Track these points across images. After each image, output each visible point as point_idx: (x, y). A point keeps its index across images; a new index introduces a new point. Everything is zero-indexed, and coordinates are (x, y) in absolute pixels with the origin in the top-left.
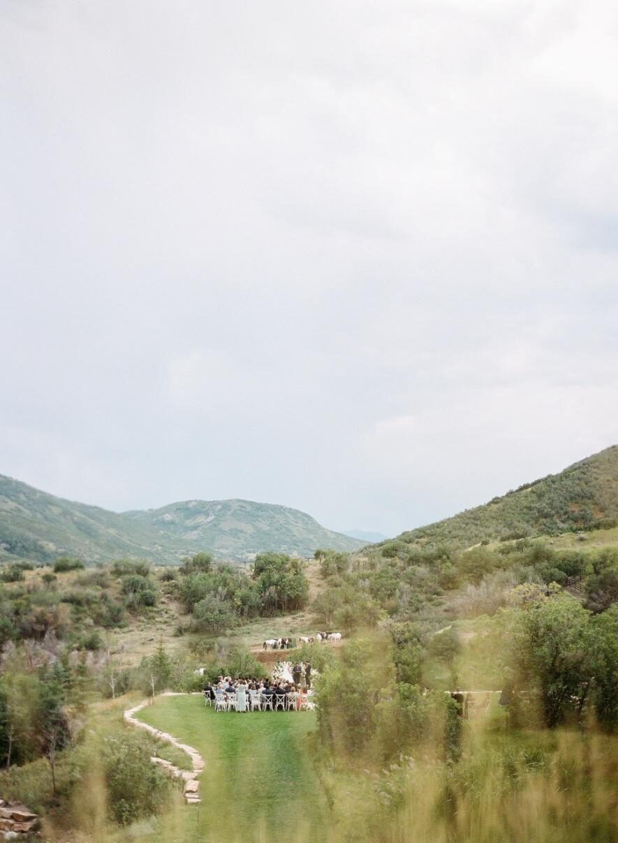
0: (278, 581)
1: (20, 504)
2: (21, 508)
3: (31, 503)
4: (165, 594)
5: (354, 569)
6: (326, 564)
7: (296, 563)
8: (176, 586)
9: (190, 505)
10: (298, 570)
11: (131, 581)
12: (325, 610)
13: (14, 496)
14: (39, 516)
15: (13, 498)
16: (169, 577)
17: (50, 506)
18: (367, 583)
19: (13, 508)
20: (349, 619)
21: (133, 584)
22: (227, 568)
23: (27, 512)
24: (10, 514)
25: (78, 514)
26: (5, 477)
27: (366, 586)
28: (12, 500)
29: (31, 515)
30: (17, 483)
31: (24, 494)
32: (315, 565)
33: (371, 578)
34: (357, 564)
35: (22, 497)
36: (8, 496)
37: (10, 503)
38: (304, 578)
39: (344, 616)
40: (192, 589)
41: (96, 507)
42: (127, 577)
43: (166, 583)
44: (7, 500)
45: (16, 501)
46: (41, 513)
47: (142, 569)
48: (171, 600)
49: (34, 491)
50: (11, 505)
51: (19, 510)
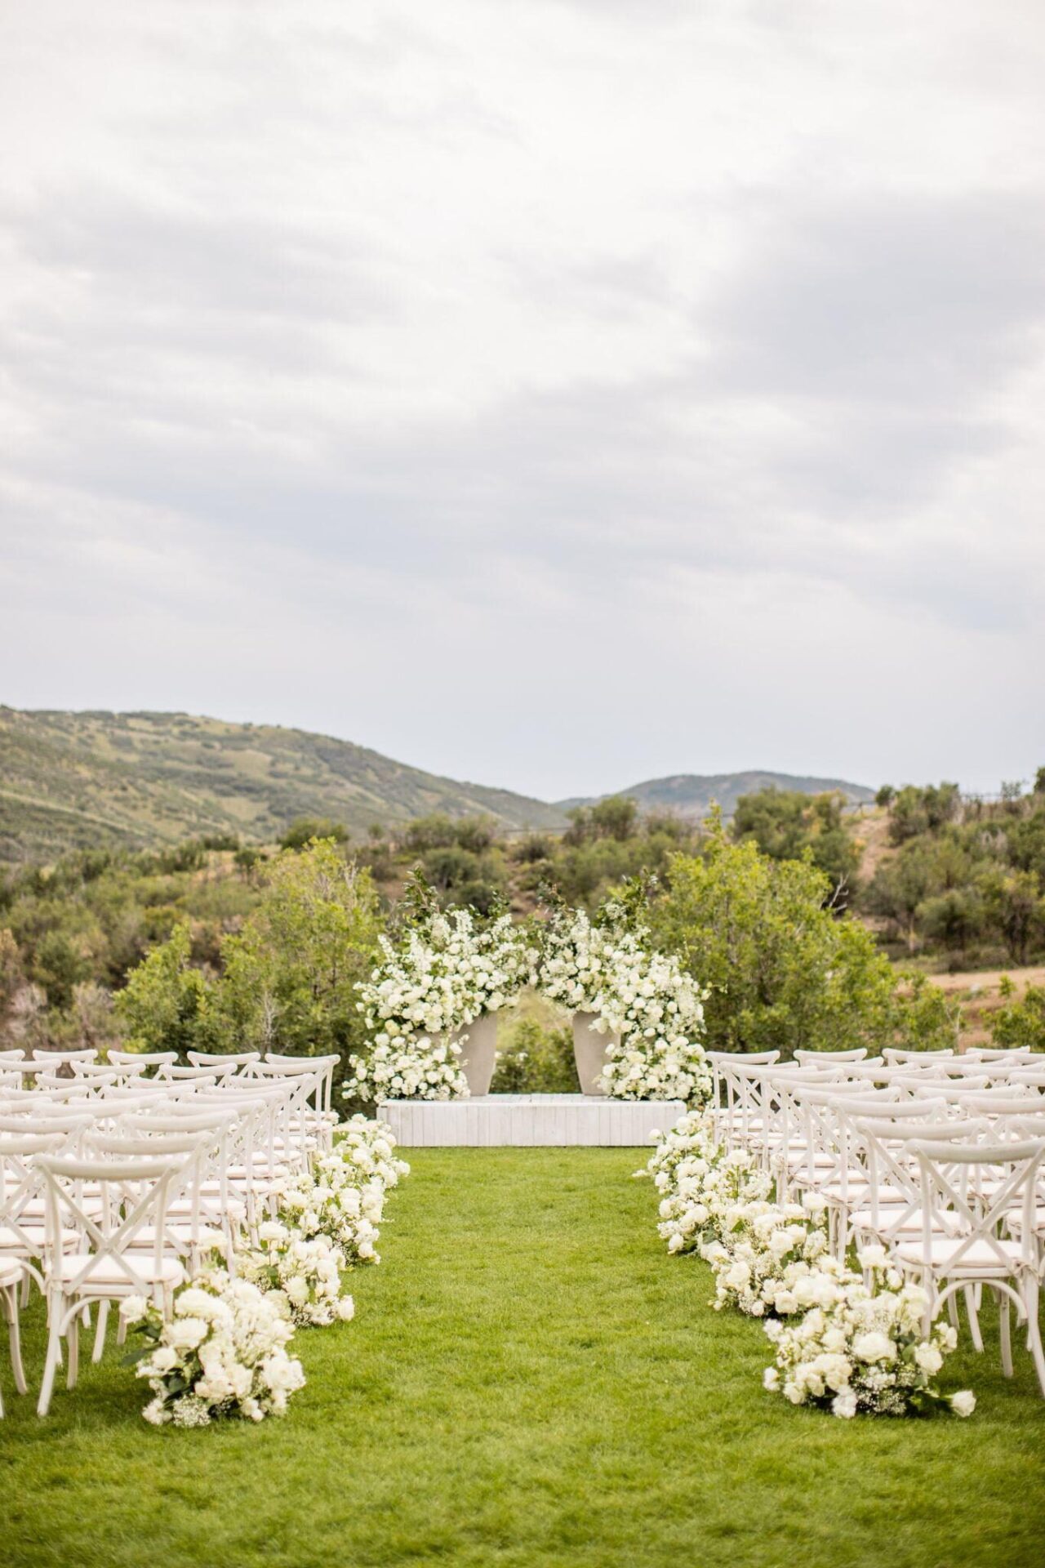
0: (783, 848)
1: (367, 788)
2: (369, 794)
3: (386, 786)
4: (522, 890)
5: (968, 818)
6: (903, 811)
7: (828, 805)
8: (548, 872)
9: (674, 785)
10: (833, 823)
11: (442, 861)
12: (896, 907)
13: (356, 774)
14: (400, 808)
15: (355, 778)
16: (534, 853)
17: (421, 792)
18: (1002, 840)
19: (354, 794)
20: (956, 925)
21: (445, 867)
22: (666, 827)
23: (379, 801)
24: (343, 805)
25: (470, 803)
26: (340, 742)
27: (998, 846)
28: (353, 782)
29: (385, 807)
30: (360, 750)
31: (374, 770)
32: (876, 819)
33: (1010, 831)
34: (975, 807)
35: (371, 776)
36: (347, 776)
37: (348, 785)
38: (848, 840)
39: (943, 917)
40: (580, 873)
41: (504, 791)
42: (432, 853)
43: (527, 866)
44: (342, 781)
45: (359, 784)
46: (405, 805)
47: (475, 835)
48: (536, 903)
49: (392, 765)
50: (352, 789)
51: (364, 799)
